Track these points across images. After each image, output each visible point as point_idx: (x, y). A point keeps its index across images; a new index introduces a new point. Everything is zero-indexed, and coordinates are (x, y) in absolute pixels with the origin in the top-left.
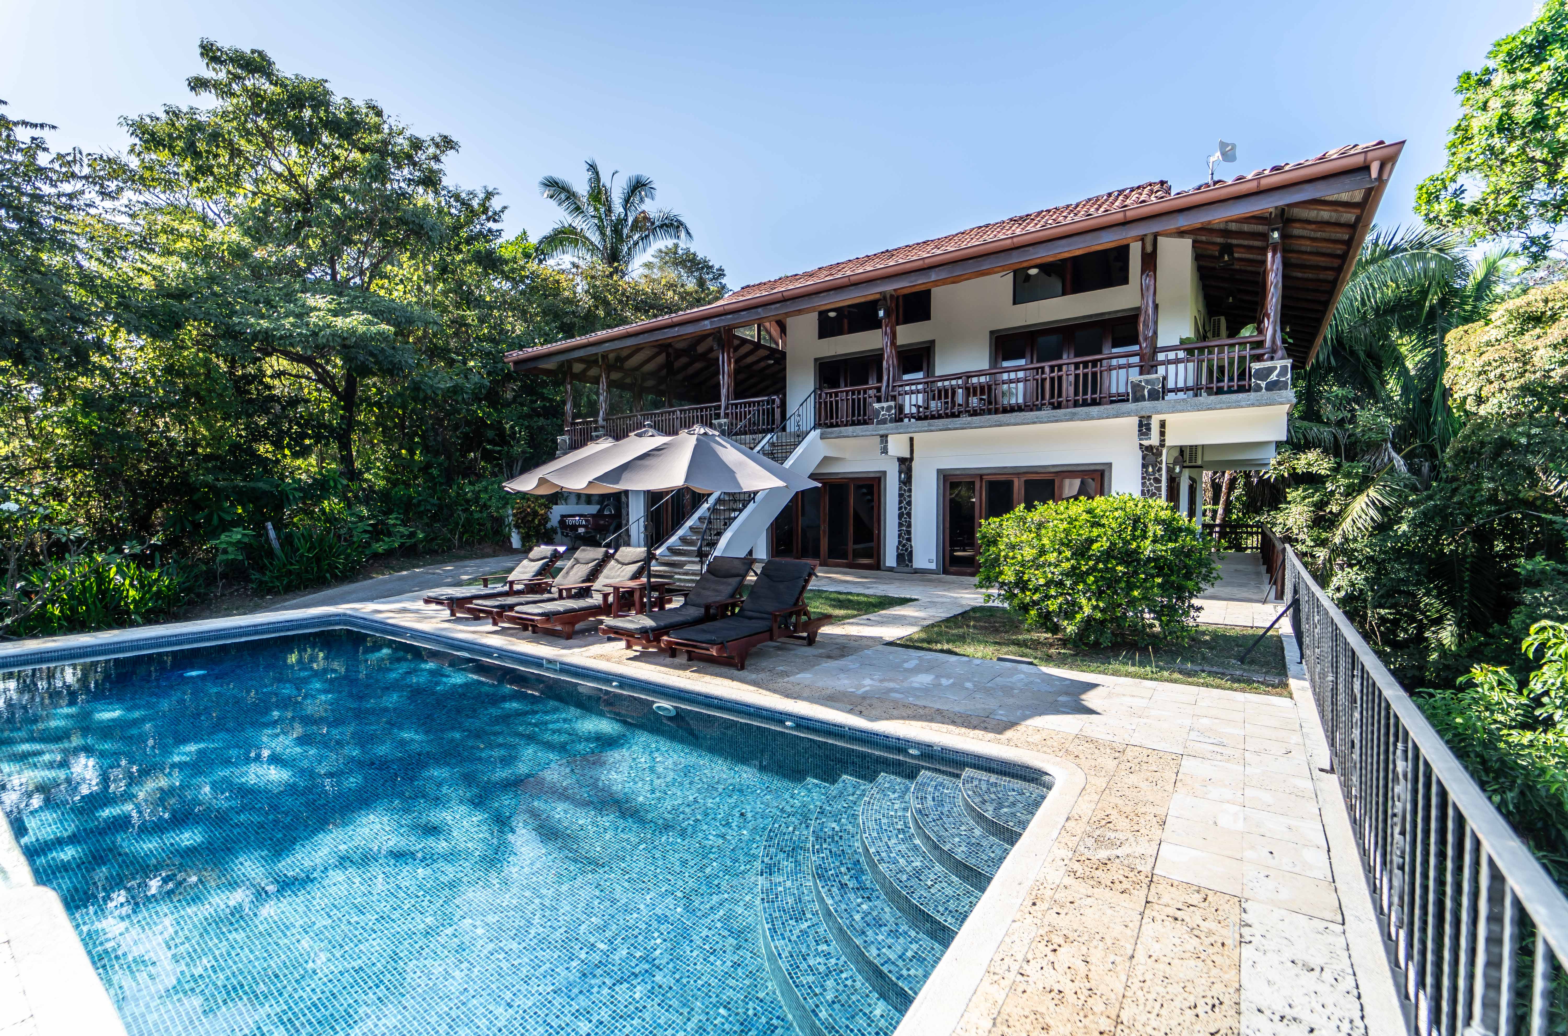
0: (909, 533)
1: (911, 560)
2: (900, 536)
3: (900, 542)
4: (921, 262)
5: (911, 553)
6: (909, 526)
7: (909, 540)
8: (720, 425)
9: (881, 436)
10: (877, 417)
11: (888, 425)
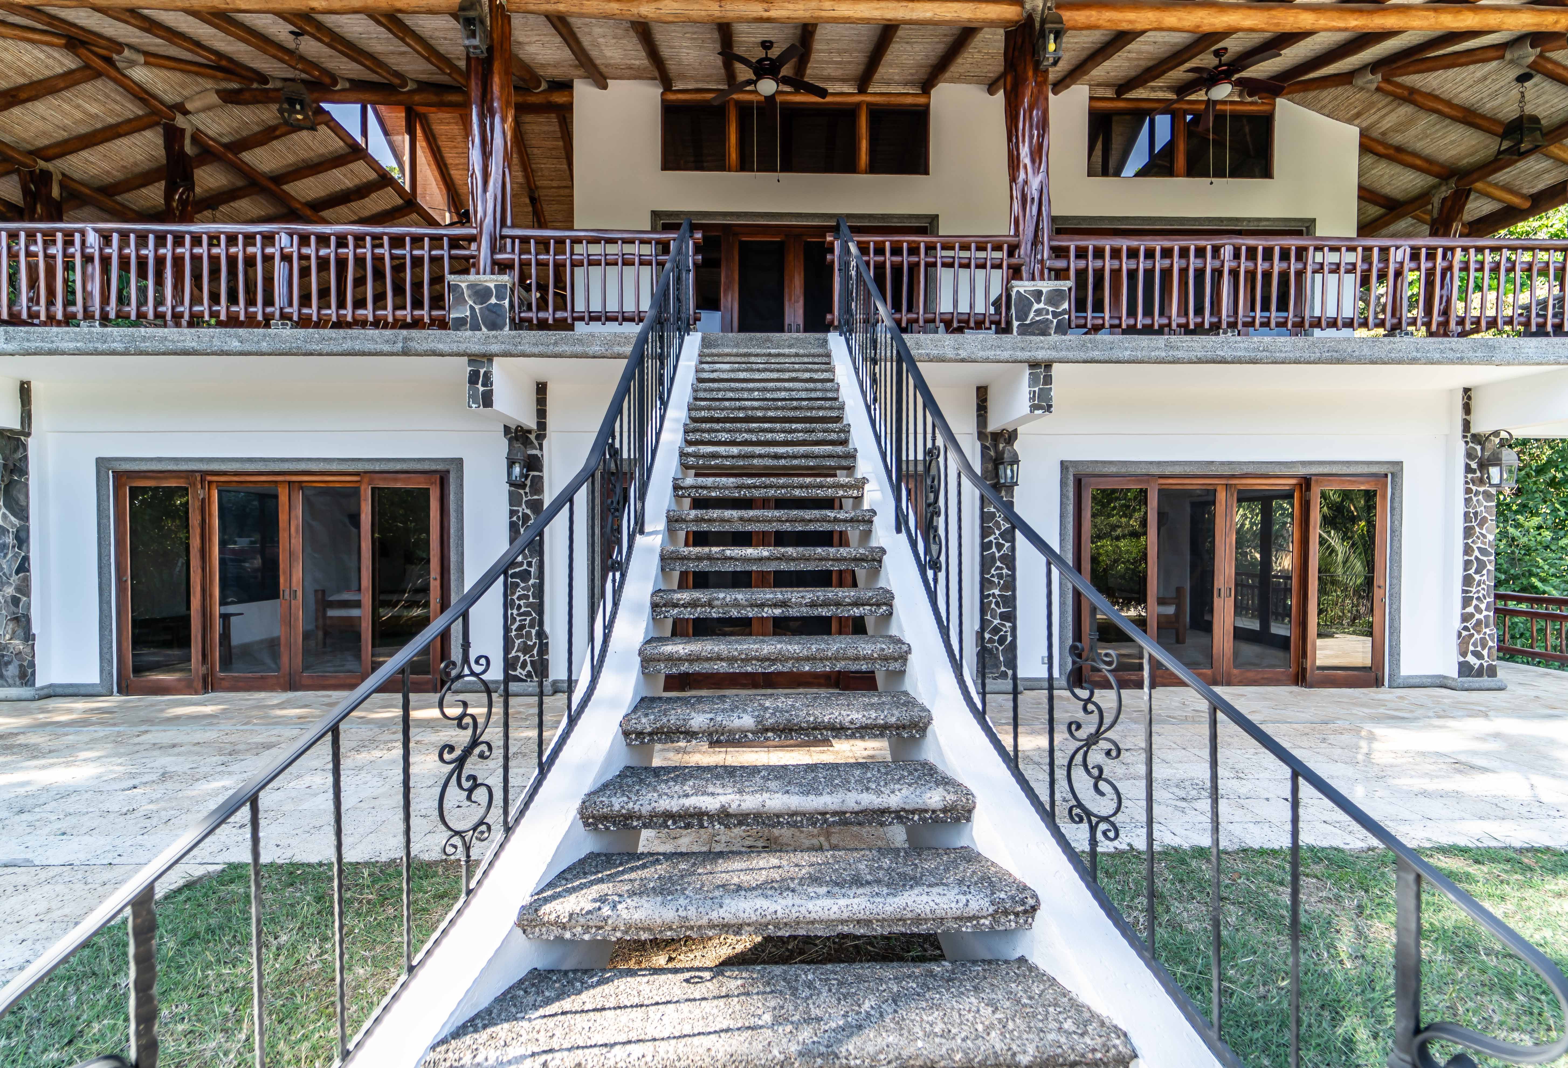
3: (985, 624)
8: (481, 294)
9: (1034, 365)
10: (1022, 315)
11: (1054, 338)
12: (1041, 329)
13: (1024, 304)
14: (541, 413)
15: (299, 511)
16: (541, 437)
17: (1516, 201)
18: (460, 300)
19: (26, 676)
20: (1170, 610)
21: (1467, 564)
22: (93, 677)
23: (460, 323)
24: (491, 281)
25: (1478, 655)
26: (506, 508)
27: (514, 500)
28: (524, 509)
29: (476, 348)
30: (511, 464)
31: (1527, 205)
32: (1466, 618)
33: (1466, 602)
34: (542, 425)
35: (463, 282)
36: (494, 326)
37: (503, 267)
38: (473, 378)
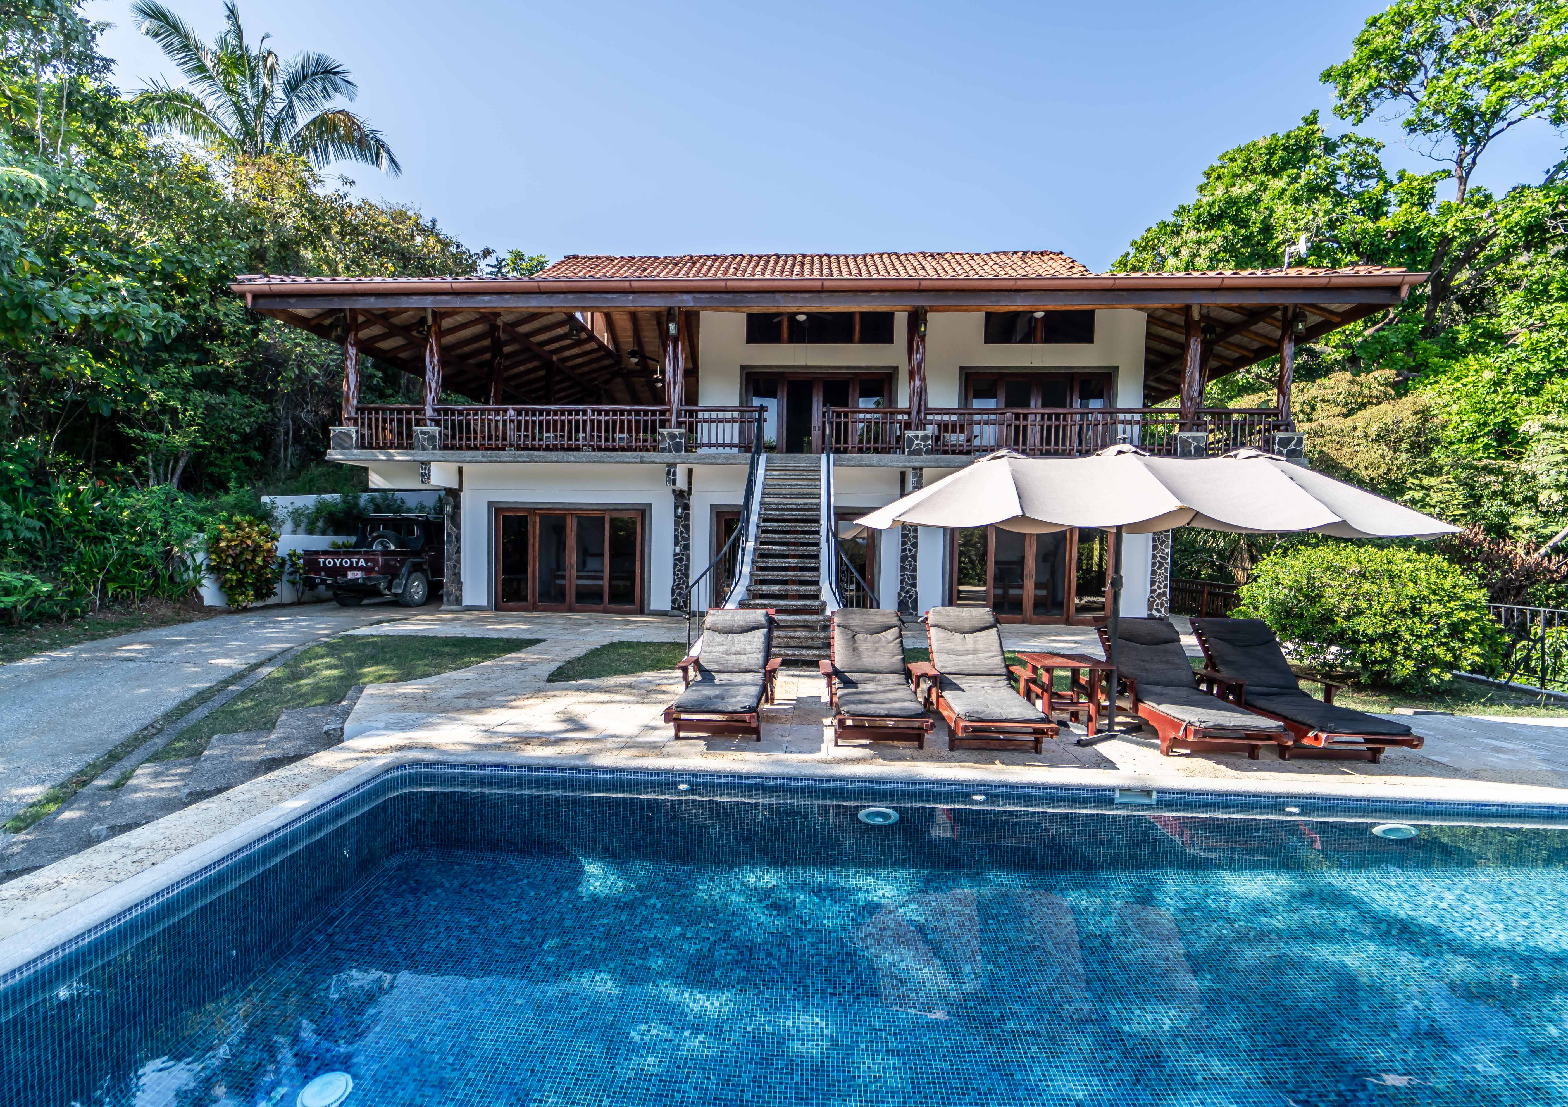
0: (914, 578)
1: (915, 608)
2: (902, 581)
3: (902, 589)
4: (1012, 283)
5: (916, 601)
6: (914, 570)
7: (914, 585)
8: (673, 437)
9: (915, 469)
10: (910, 447)
11: (924, 457)
12: (918, 452)
13: (911, 441)
14: (690, 483)
15: (575, 528)
16: (689, 494)
17: (1245, 353)
18: (664, 439)
19: (458, 600)
20: (1044, 592)
21: (1154, 564)
22: (484, 603)
23: (663, 450)
24: (677, 431)
25: (1158, 611)
26: (672, 528)
27: (677, 524)
28: (681, 528)
29: (670, 461)
30: (676, 508)
31: (1251, 355)
32: (1152, 591)
33: (1153, 583)
34: (690, 489)
35: (665, 431)
36: (678, 450)
37: (680, 424)
38: (669, 473)
